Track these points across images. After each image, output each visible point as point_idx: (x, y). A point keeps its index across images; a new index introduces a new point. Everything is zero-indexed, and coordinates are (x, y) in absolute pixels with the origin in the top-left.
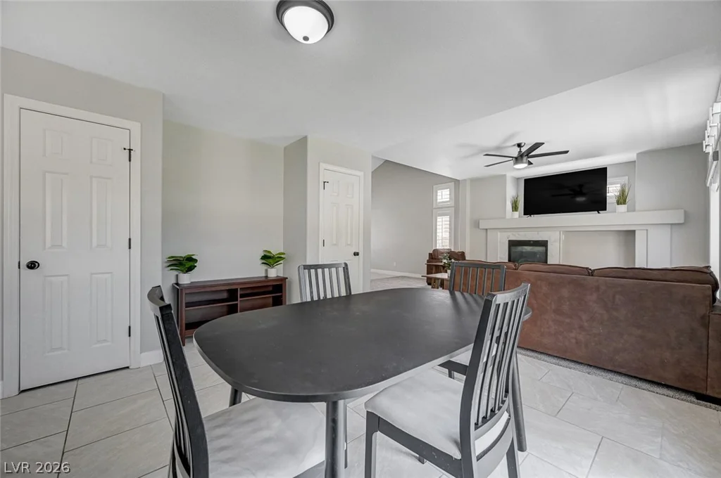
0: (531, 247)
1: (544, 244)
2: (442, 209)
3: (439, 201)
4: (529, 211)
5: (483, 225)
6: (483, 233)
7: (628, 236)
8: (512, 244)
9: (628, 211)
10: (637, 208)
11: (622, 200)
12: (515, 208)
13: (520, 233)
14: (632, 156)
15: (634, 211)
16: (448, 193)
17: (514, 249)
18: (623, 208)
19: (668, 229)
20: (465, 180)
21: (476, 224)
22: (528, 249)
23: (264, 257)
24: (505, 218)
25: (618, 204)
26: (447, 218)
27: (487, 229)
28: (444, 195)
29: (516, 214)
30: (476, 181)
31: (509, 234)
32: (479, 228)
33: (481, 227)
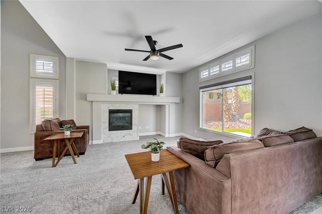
0: (122, 114)
1: (130, 111)
2: (44, 79)
3: (37, 71)
4: (122, 91)
5: (89, 98)
6: (89, 104)
8: (111, 112)
13: (117, 105)
17: (112, 115)
18: (162, 95)
20: (72, 58)
21: (83, 97)
25: (160, 93)
27: (92, 101)
29: (114, 93)
31: (109, 105)
32: (86, 100)
33: (88, 100)
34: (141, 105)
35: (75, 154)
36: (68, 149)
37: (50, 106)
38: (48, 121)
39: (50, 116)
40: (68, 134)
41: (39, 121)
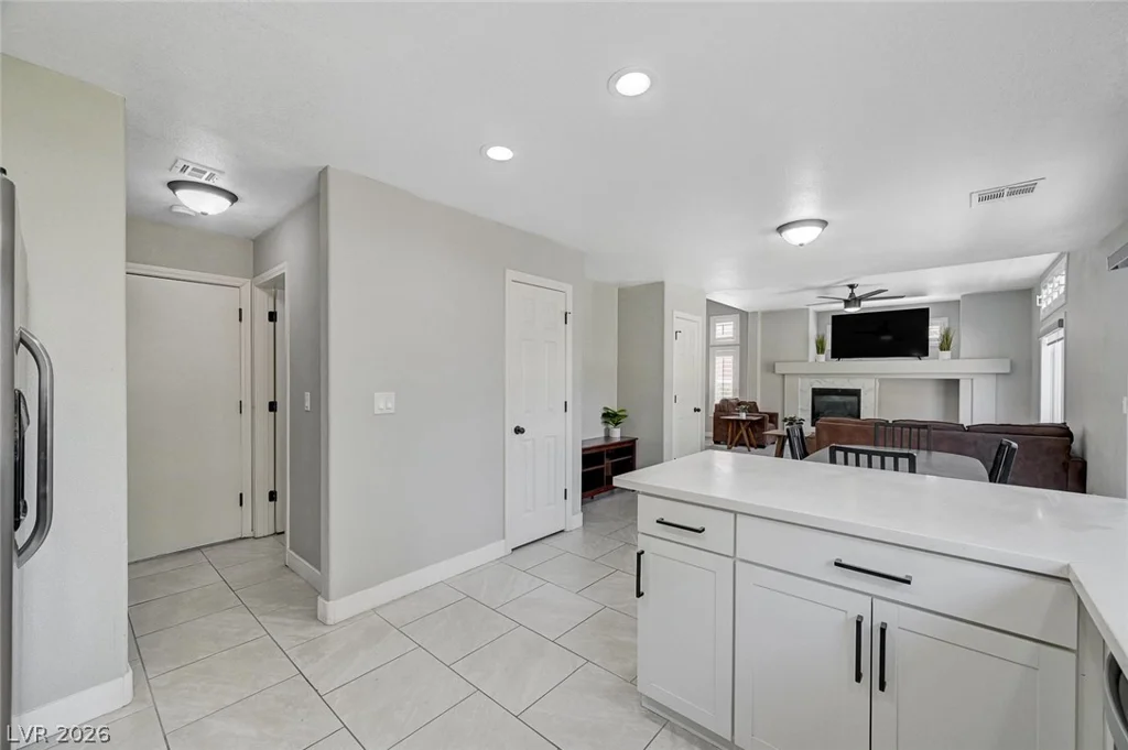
0: (839, 397)
1: (856, 393)
2: (723, 347)
3: (717, 336)
4: (838, 353)
5: (780, 369)
6: (779, 378)
7: (951, 387)
8: (817, 393)
9: (953, 358)
10: (962, 355)
11: (945, 344)
12: (820, 349)
13: (827, 380)
14: (956, 296)
15: (958, 358)
16: (731, 327)
17: (818, 399)
18: (947, 354)
19: (993, 379)
20: (755, 313)
21: (770, 368)
22: (836, 398)
23: (604, 415)
24: (807, 361)
25: (941, 350)
26: (729, 359)
27: (784, 375)
28: (726, 330)
29: (822, 357)
30: (770, 315)
31: (813, 380)
32: (774, 372)
33: (777, 372)
34: (885, 381)
35: (752, 445)
36: (742, 435)
37: (729, 381)
38: (725, 401)
39: (730, 396)
40: (743, 416)
41: (717, 401)
